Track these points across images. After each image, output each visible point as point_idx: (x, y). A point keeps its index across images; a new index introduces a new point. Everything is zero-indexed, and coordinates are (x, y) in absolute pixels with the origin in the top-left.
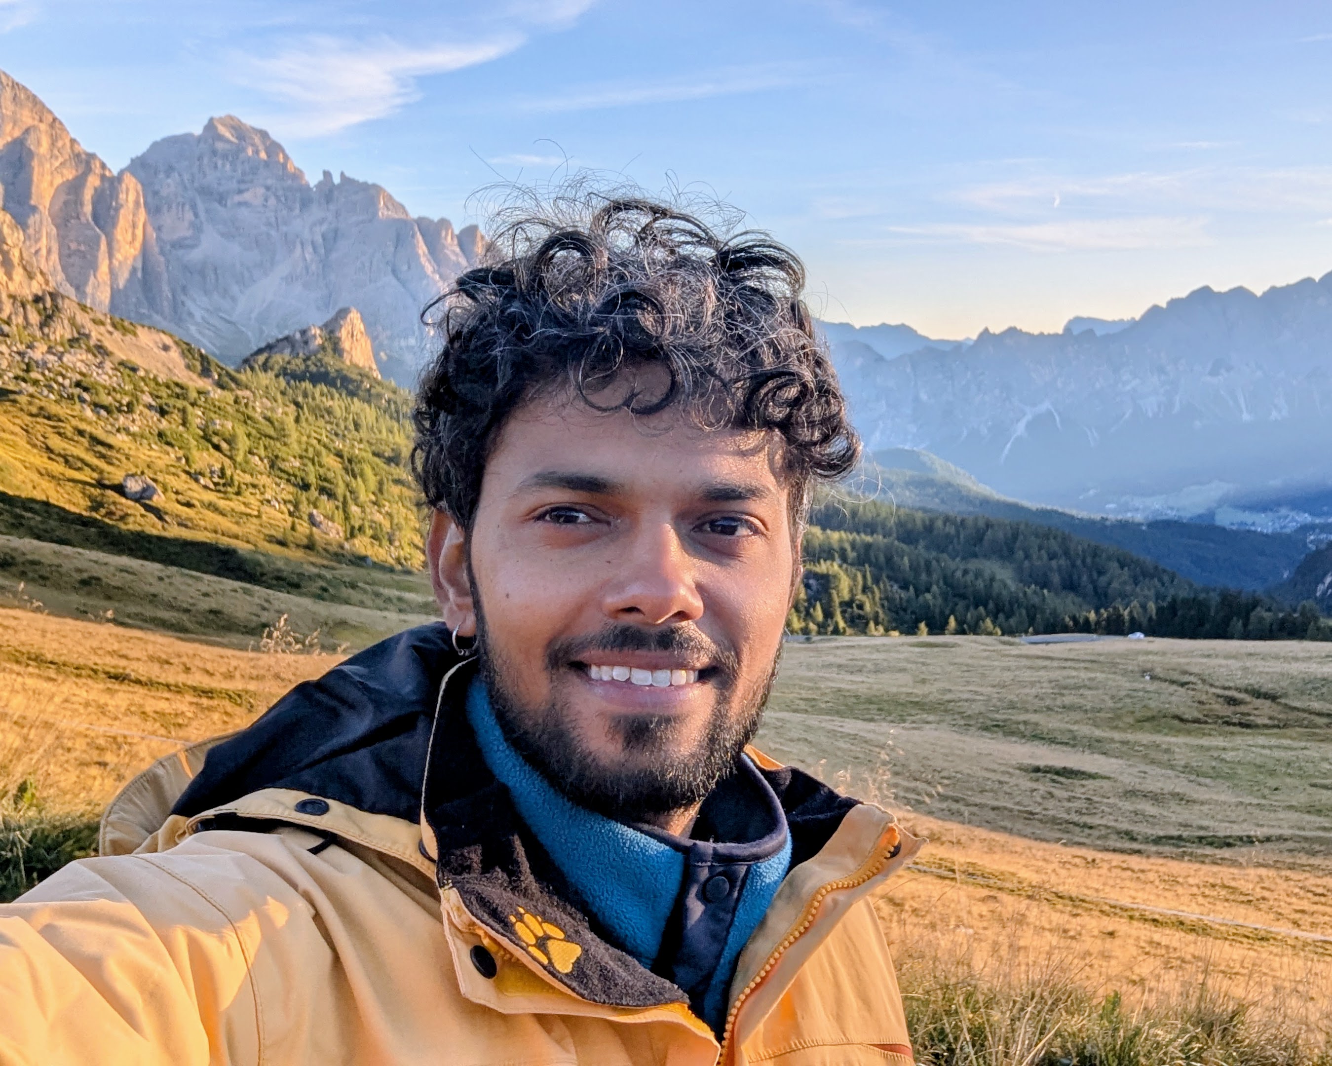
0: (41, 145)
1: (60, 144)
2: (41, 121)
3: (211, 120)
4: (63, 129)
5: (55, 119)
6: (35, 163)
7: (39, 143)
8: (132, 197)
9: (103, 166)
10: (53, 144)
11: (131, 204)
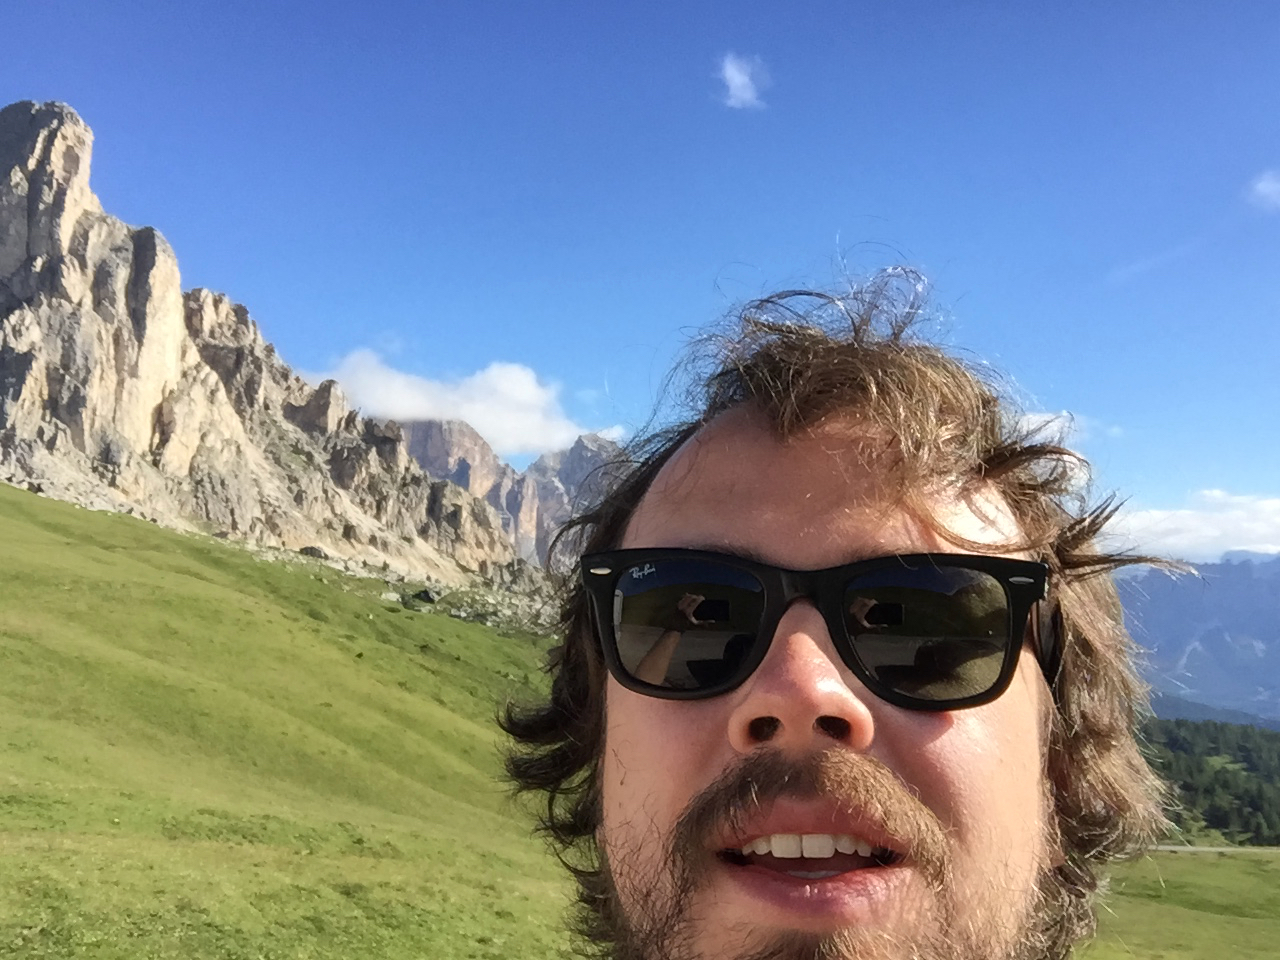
0: (475, 462)
1: (487, 458)
2: (476, 445)
3: (580, 437)
4: (489, 449)
5: (484, 443)
6: (471, 472)
7: (474, 460)
8: (530, 492)
9: (514, 471)
10: (483, 459)
11: (530, 497)
